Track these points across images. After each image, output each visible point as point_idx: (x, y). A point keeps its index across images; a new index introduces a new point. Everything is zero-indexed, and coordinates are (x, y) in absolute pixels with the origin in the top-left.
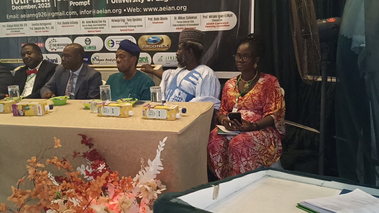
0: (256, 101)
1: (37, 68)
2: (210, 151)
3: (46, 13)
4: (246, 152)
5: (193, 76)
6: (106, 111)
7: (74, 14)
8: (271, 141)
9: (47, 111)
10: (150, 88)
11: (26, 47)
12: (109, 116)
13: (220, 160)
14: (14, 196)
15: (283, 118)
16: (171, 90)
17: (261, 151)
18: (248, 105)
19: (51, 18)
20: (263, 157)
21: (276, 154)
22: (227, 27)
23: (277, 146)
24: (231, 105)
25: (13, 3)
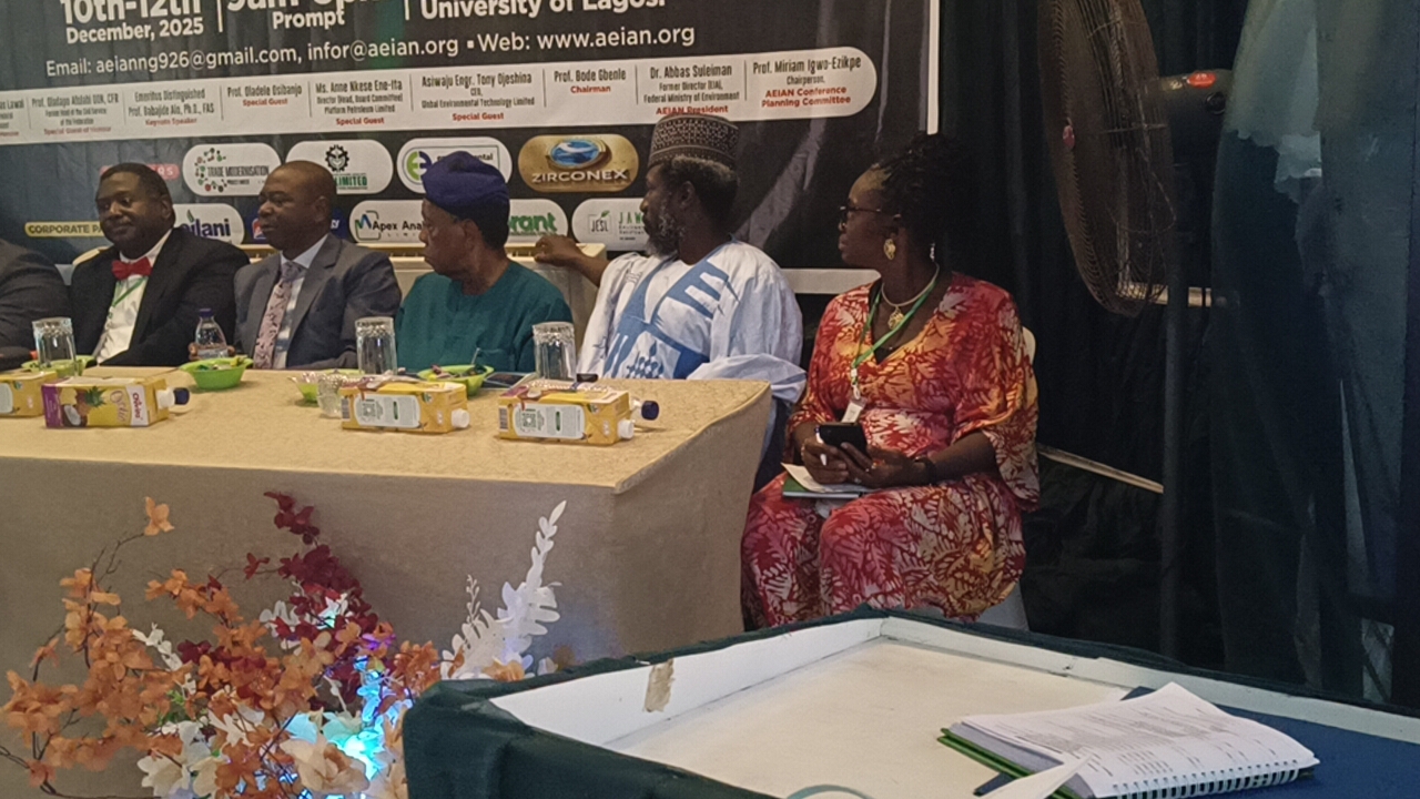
0: (925, 382)
1: (152, 256)
2: (752, 560)
3: (185, 53)
4: (880, 561)
5: (702, 286)
6: (373, 410)
7: (289, 59)
8: (981, 524)
9: (166, 409)
10: (534, 327)
11: (116, 177)
12: (381, 429)
13: (792, 593)
14: (16, 707)
15: (1030, 442)
16: (626, 338)
17: (942, 561)
18: (898, 395)
19: (204, 73)
20: (951, 581)
21: (1001, 574)
22: (840, 104)
23: (1004, 542)
24: (840, 388)
25: (69, 20)
